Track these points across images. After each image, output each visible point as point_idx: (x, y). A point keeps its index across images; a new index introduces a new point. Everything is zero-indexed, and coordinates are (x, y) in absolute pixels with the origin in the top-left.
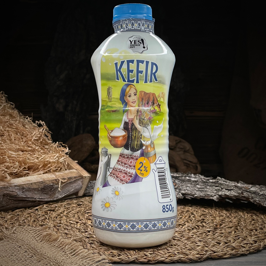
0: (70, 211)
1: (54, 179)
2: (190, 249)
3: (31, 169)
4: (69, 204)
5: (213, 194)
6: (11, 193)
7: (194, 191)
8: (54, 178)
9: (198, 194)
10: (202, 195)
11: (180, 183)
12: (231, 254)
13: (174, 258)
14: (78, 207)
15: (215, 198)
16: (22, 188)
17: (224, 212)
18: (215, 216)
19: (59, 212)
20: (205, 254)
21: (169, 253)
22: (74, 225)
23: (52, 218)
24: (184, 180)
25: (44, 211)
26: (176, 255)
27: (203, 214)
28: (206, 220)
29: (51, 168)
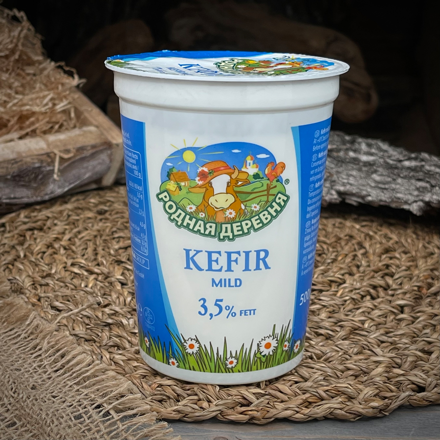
0: (79, 232)
1: (43, 152)
4: (79, 208)
5: (410, 197)
7: (364, 188)
8: (42, 149)
9: (374, 196)
10: (383, 199)
11: (333, 166)
14: (100, 217)
15: (415, 208)
17: (436, 240)
18: (414, 253)
19: (53, 235)
20: (395, 396)
21: (305, 392)
22: (80, 281)
23: (32, 253)
24: (344, 161)
25: (17, 234)
26: (322, 399)
27: (386, 246)
28: (393, 269)
29: (37, 125)
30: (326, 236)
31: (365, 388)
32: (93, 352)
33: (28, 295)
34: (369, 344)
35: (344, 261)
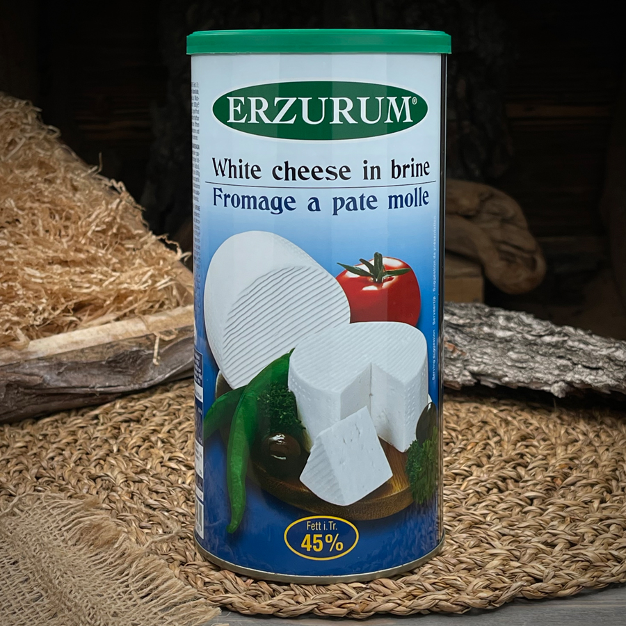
0: (180, 423)
1: (141, 334)
2: (470, 567)
3: (86, 308)
4: (182, 397)
5: (550, 377)
6: (27, 378)
7: (501, 367)
8: (142, 331)
9: (512, 376)
10: (522, 379)
11: (466, 343)
12: (579, 586)
13: (420, 602)
15: (557, 389)
16: (55, 363)
17: (582, 426)
18: (553, 440)
19: (150, 427)
20: (505, 587)
21: (409, 584)
22: (177, 478)
23: (126, 448)
24: (477, 337)
25: (111, 426)
26: (427, 591)
27: (524, 433)
28: (528, 459)
29: (136, 305)
30: (457, 423)
31: (474, 579)
32: (187, 549)
33: (119, 493)
34: (487, 537)
35: (474, 451)
